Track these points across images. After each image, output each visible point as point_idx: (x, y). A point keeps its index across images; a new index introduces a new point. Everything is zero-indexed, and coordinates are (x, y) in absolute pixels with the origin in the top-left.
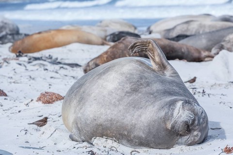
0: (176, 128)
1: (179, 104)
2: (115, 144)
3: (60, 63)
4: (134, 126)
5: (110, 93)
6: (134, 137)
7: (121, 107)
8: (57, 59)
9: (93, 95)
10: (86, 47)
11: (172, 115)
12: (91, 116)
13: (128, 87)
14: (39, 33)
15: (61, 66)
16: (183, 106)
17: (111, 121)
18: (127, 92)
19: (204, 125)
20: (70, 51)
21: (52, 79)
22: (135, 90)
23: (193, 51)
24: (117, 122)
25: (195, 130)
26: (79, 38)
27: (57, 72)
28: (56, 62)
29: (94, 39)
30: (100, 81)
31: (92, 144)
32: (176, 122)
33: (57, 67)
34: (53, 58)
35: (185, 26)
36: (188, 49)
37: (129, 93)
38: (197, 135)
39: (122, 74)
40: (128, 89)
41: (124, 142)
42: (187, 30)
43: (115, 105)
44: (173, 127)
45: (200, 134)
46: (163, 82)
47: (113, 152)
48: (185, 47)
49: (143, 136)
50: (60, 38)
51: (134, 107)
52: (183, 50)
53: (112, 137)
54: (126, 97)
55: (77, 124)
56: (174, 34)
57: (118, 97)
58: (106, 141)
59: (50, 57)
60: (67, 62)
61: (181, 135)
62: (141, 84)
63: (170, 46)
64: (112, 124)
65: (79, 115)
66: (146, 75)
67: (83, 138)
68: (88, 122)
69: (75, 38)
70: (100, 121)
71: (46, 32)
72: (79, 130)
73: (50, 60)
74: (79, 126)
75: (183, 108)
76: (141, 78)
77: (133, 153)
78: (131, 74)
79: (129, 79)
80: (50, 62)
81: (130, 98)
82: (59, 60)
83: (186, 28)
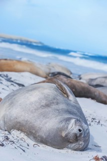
0: (69, 137)
1: (73, 121)
2: (26, 137)
3: (12, 81)
4: (40, 129)
5: (31, 104)
6: (39, 136)
7: (35, 114)
8: (11, 78)
9: (19, 102)
10: (34, 76)
11: (67, 127)
12: (15, 115)
13: (44, 102)
14: (6, 60)
15: (12, 83)
16: (75, 122)
17: (26, 121)
18: (42, 106)
19: (87, 138)
20: (22, 76)
21: (3, 90)
22: (47, 106)
23: (102, 96)
24: (31, 123)
25: (80, 140)
26: (31, 69)
27: (8, 87)
28: (9, 80)
29: (41, 72)
30: (27, 95)
31: (10, 133)
32: (69, 133)
33: (9, 83)
34: (9, 77)
35: (103, 79)
36: (99, 93)
37: (43, 106)
38: (82, 144)
39: (42, 93)
40: (43, 104)
41: (32, 137)
42: (104, 82)
43: (32, 112)
44: (66, 136)
45: (83, 144)
46: (68, 104)
47: (22, 142)
48: (98, 92)
49: (44, 137)
50: (19, 66)
51: (44, 116)
52: (96, 94)
53: (24, 132)
54: (41, 109)
55: (4, 118)
56: (95, 83)
57: (35, 107)
58: (20, 134)
59: (7, 76)
60: (17, 82)
61: (71, 143)
62: (53, 103)
63: (87, 89)
64: (26, 124)
65: (8, 113)
66: (58, 98)
67: (6, 128)
68: (12, 119)
69: (28, 69)
70: (19, 120)
71: (10, 60)
72: (5, 123)
73: (6, 78)
74: (6, 120)
75: (75, 124)
76: (54, 99)
77: (35, 146)
78: (48, 95)
79: (46, 98)
80: (6, 79)
81: (43, 110)
82: (12, 80)
83: (103, 81)
